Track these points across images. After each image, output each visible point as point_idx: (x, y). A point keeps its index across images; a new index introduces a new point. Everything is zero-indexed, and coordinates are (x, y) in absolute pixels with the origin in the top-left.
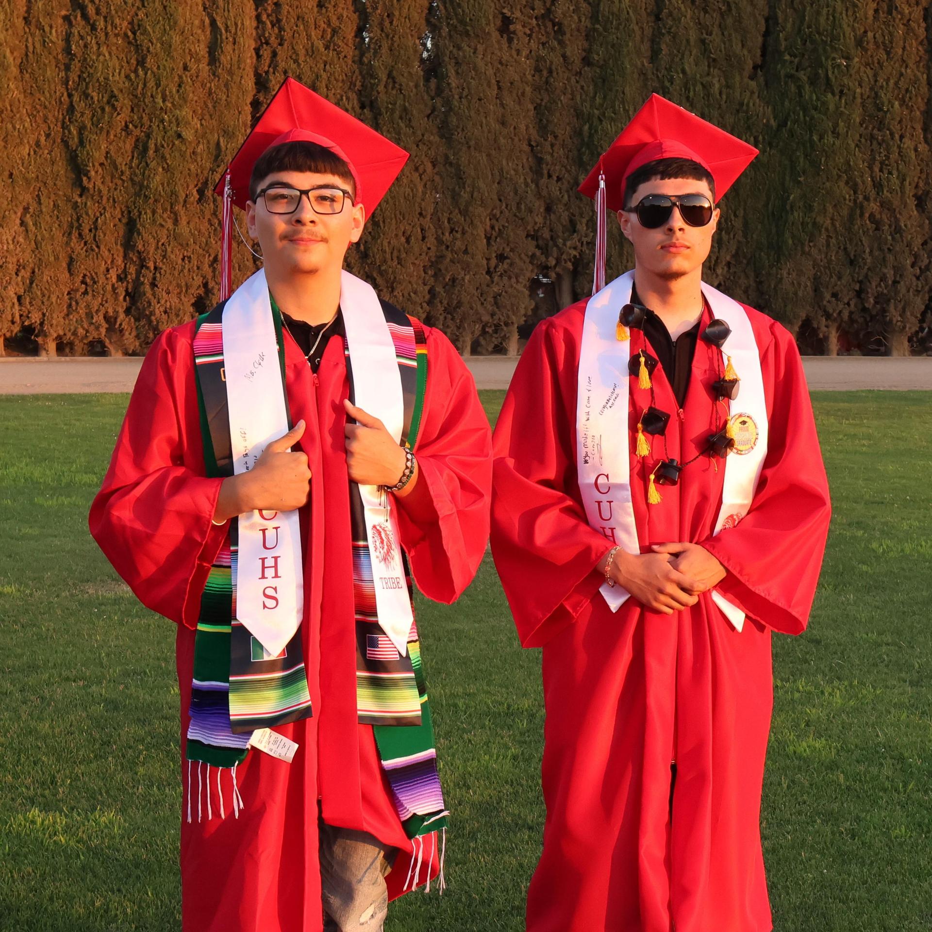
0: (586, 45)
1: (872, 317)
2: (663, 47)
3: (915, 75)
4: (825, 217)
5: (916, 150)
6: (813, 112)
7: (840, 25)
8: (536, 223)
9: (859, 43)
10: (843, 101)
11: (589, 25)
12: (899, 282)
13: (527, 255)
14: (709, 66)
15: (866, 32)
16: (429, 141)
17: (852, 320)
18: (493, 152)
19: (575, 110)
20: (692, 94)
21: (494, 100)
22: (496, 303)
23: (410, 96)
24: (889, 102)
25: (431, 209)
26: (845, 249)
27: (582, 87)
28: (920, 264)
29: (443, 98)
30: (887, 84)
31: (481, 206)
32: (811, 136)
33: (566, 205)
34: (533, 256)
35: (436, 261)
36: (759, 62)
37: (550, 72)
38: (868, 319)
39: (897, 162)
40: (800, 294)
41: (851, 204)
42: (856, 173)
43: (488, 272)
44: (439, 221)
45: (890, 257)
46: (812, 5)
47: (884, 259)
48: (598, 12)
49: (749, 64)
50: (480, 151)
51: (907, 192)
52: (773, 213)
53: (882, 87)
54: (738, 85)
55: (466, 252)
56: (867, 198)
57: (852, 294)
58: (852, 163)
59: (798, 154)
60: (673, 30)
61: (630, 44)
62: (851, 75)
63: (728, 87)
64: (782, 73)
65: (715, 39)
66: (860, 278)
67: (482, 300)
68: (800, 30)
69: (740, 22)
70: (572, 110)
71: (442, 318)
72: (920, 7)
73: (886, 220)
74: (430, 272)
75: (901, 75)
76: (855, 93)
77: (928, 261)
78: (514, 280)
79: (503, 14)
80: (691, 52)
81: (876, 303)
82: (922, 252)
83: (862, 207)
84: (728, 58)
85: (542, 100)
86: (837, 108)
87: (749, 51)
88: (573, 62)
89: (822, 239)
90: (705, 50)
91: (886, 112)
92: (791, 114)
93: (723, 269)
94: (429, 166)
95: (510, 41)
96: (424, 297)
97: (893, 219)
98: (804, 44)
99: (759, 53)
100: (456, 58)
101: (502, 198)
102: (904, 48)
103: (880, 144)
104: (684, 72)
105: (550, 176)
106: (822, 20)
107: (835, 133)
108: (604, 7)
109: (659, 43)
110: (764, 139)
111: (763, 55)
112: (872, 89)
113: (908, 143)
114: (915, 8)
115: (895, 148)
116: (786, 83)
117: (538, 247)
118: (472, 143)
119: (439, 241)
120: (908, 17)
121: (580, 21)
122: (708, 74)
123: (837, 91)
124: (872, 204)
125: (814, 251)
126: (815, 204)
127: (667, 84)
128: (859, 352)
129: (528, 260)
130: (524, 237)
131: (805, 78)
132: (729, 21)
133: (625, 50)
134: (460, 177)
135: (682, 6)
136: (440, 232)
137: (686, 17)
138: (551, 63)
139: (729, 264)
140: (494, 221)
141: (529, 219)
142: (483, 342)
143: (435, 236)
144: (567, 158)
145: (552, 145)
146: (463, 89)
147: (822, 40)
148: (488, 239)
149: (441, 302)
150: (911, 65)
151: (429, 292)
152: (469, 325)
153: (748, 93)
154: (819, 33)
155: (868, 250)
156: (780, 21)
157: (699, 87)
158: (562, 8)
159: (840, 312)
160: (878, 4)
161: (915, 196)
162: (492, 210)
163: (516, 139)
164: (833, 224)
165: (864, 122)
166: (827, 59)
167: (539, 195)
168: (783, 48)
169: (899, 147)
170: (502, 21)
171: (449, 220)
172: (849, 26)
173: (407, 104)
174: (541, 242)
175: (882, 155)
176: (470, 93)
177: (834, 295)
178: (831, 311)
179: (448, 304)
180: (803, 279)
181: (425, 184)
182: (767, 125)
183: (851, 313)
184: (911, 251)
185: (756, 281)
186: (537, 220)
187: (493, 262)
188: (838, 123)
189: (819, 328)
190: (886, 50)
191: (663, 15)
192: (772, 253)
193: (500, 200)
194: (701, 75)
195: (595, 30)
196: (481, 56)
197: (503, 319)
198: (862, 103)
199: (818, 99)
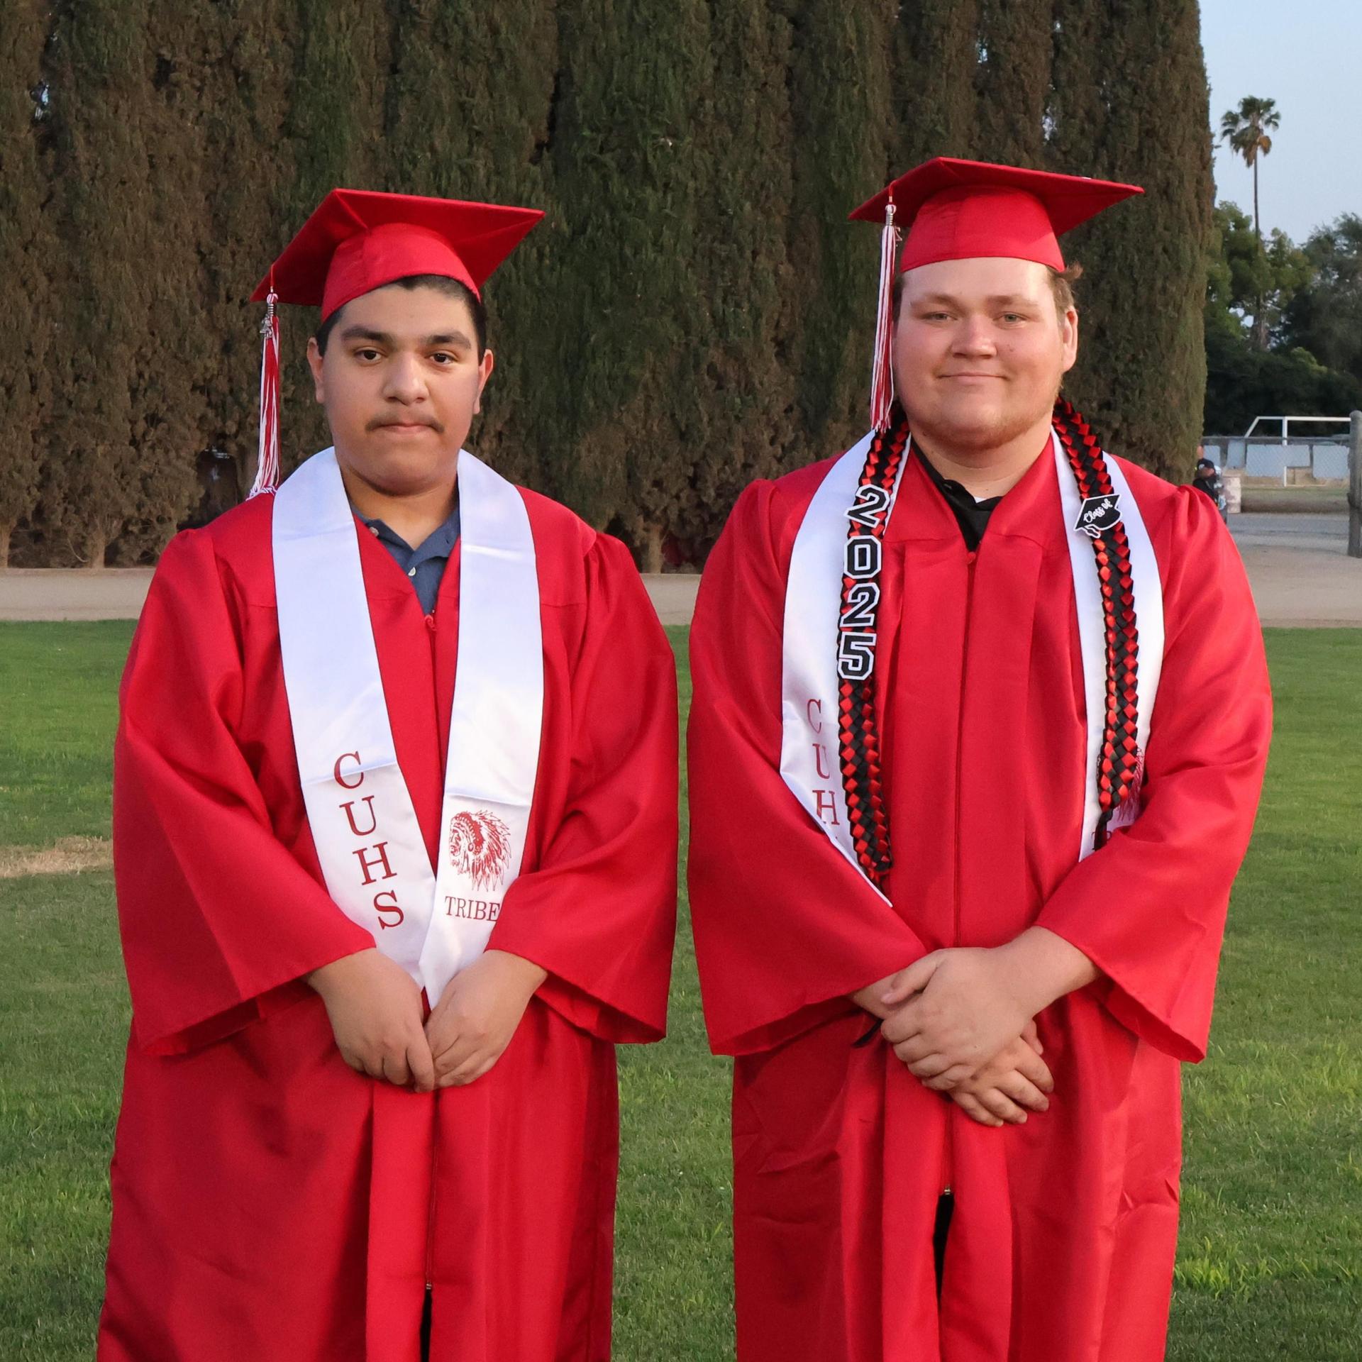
0: (286, 106)
1: (713, 517)
2: (402, 112)
3: (773, 164)
4: (642, 367)
5: (776, 273)
6: (624, 214)
7: (665, 89)
8: (206, 369)
9: (692, 115)
10: (669, 199)
11: (291, 77)
12: (751, 466)
13: (194, 417)
14: (471, 143)
15: (702, 99)
16: (43, 242)
17: (682, 521)
18: (142, 261)
19: (268, 201)
20: (444, 182)
21: (144, 184)
22: (145, 489)
23: (15, 175)
24: (737, 202)
25: (45, 344)
26: (673, 415)
27: (279, 168)
28: (781, 439)
29: (65, 180)
30: (733, 175)
31: (122, 341)
32: (621, 249)
33: (253, 343)
34: (203, 419)
35: (52, 424)
36: (545, 139)
37: (231, 143)
38: (707, 518)
39: (747, 289)
40: (606, 480)
41: (681, 350)
42: (688, 305)
43: (133, 442)
44: (58, 362)
45: (739, 429)
46: (623, 57)
47: (729, 431)
48: (303, 57)
49: (531, 141)
50: (122, 259)
51: (763, 333)
52: (566, 361)
53: (726, 179)
54: (513, 171)
55: (99, 410)
56: (704, 342)
57: (682, 483)
58: (682, 290)
59: (603, 274)
60: (416, 88)
61: (352, 107)
62: (680, 162)
63: (498, 173)
64: (580, 155)
65: (480, 102)
66: (694, 460)
67: (123, 483)
68: (604, 94)
69: (517, 80)
70: (263, 202)
71: (60, 510)
72: (781, 66)
73: (732, 375)
74: (42, 440)
75: (755, 163)
76: (687, 187)
77: (793, 435)
78: (173, 454)
79: (159, 55)
80: (443, 120)
81: (719, 495)
82: (784, 423)
83: (696, 355)
84: (499, 130)
85: (218, 185)
86: (661, 209)
87: (531, 122)
88: (267, 129)
89: (638, 401)
90: (465, 119)
91: (731, 218)
92: (593, 214)
93: (491, 442)
94: (43, 282)
95: (170, 97)
96: (33, 478)
97: (742, 373)
98: (612, 114)
99: (544, 125)
100: (85, 120)
101: (156, 332)
102: (758, 125)
103: (723, 263)
104: (433, 149)
105: (229, 299)
106: (638, 80)
107: (659, 248)
108: (313, 51)
109: (396, 105)
110: (551, 251)
111: (552, 127)
112: (710, 182)
113: (763, 262)
114: (773, 67)
115: (745, 270)
116: (584, 170)
117: (209, 404)
118: (111, 248)
119: (58, 394)
120: (764, 79)
121: (277, 70)
122: (470, 154)
123: (659, 183)
124: (711, 351)
125: (627, 419)
126: (629, 349)
127: (409, 167)
128: (693, 568)
129: (194, 425)
130: (188, 388)
131: (613, 165)
132: (501, 76)
133: (344, 114)
134: (91, 297)
135: (431, 52)
136: (58, 378)
137: (435, 68)
138: (233, 131)
139: (499, 435)
140: (142, 365)
141: (198, 363)
142: (124, 547)
143: (51, 385)
144: (257, 272)
145: (233, 254)
146: (96, 167)
147: (638, 110)
148: (134, 391)
149: (60, 487)
150: (768, 149)
151: (41, 471)
152: (103, 522)
153: (528, 184)
154: (634, 100)
155: (705, 419)
156: (576, 79)
157: (455, 174)
158: (250, 49)
159: (665, 510)
160: (720, 59)
161: (775, 339)
162: (141, 348)
163: (178, 243)
164: (654, 378)
165: (699, 231)
166: (645, 137)
167: (212, 328)
168: (581, 117)
169: (752, 269)
170: (159, 67)
171: (73, 361)
172: (676, 89)
173: (10, 187)
174: (214, 398)
175: (727, 279)
176: (106, 173)
177: (657, 483)
178: (652, 507)
179: (69, 489)
180: (610, 458)
181: (36, 310)
182: (557, 231)
183: (682, 511)
184: (769, 420)
185: (539, 461)
186: (209, 364)
187: (141, 426)
188: (662, 231)
189: (634, 532)
190: (731, 126)
191: (402, 65)
192: (564, 420)
193: (153, 334)
194: (459, 155)
195: (299, 83)
196: (124, 118)
197: (155, 512)
198: (695, 203)
199: (631, 193)
